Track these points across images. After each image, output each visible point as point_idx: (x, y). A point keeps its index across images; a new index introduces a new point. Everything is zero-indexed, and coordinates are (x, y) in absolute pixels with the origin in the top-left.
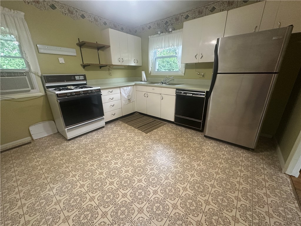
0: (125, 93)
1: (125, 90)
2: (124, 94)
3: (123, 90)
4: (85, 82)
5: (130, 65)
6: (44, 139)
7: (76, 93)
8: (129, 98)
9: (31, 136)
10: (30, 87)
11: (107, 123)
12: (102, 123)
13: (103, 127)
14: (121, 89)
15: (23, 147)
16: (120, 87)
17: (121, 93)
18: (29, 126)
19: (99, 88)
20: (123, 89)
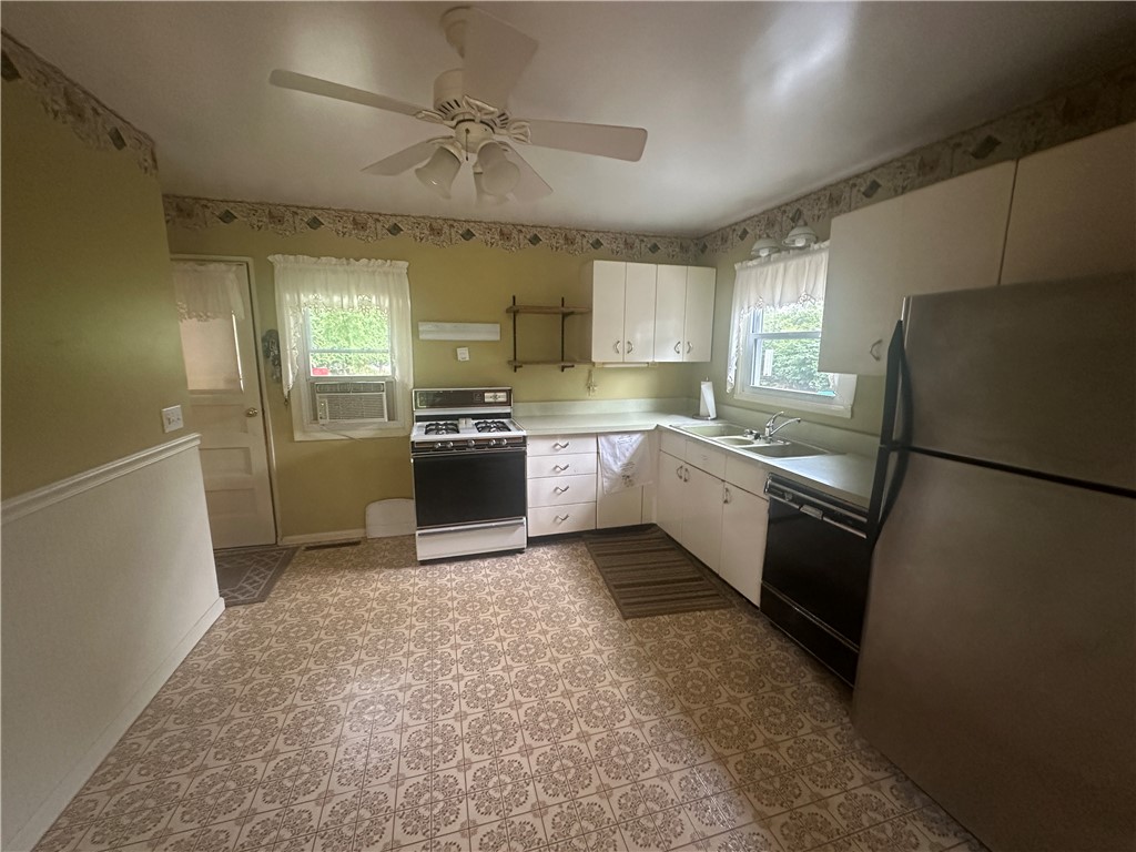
0: (615, 456)
1: (613, 446)
2: (611, 459)
3: (606, 444)
4: (507, 410)
5: (656, 360)
6: (385, 541)
7: (457, 444)
8: (628, 473)
9: (364, 526)
10: (386, 416)
11: (534, 542)
12: (517, 538)
13: (520, 551)
14: (602, 440)
15: (343, 548)
16: (597, 435)
17: (598, 453)
18: (369, 503)
19: (524, 433)
20: (608, 441)
